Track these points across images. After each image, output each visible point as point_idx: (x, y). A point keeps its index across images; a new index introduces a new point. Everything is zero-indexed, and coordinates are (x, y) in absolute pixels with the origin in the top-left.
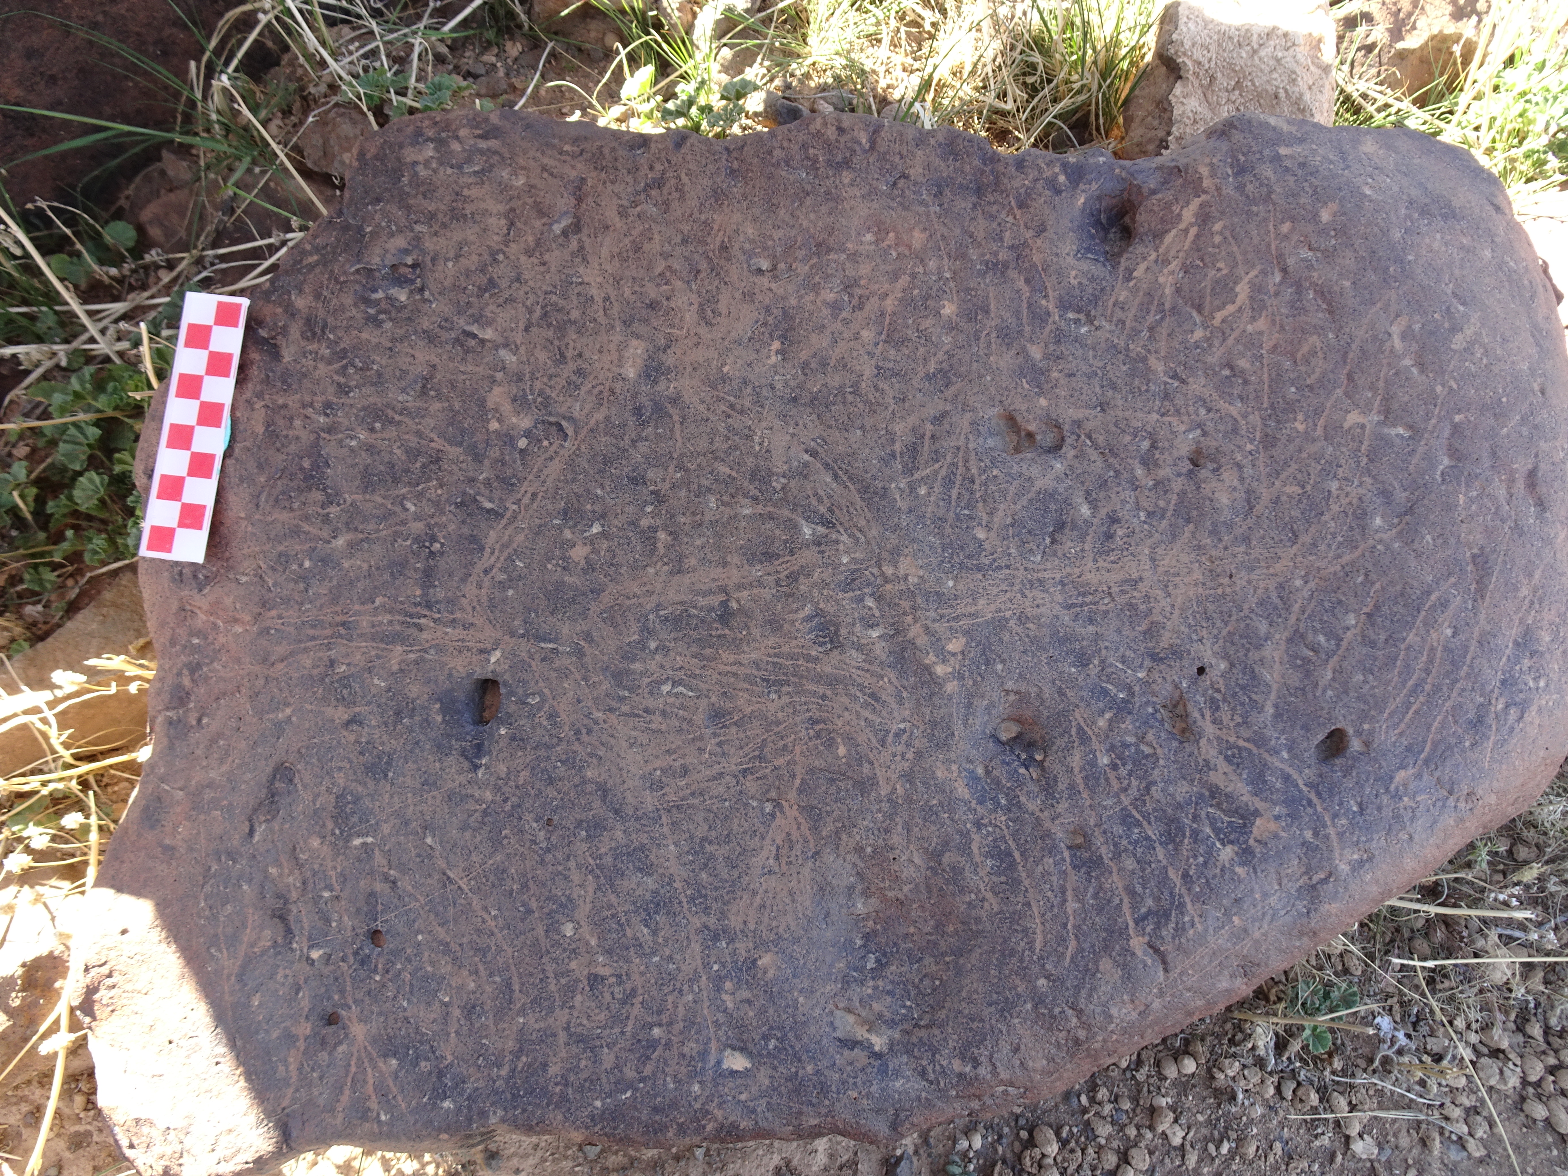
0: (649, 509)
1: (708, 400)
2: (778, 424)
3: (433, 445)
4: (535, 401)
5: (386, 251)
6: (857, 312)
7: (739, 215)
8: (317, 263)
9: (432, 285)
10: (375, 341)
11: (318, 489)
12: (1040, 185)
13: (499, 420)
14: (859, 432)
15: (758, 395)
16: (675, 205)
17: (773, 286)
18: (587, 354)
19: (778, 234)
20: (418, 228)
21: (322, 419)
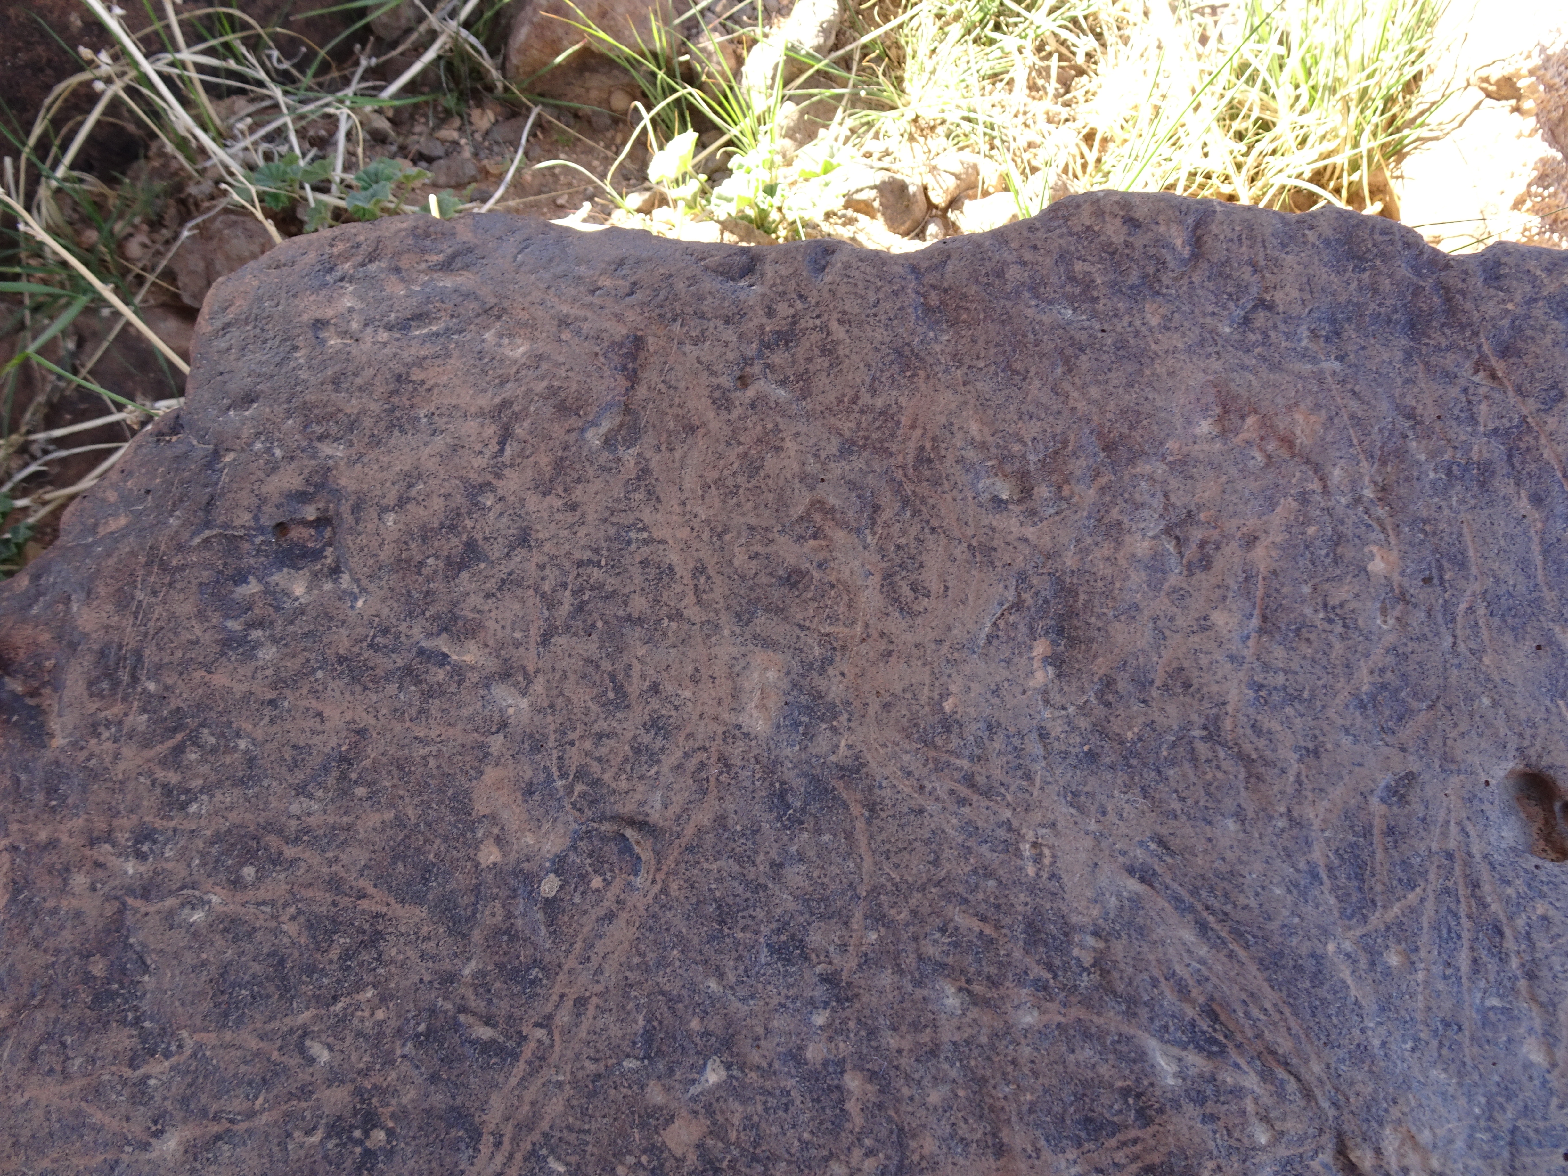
0: (820, 1019)
1: (916, 767)
2: (1063, 811)
3: (364, 904)
4: (569, 790)
5: (263, 500)
6: (1200, 576)
7: (949, 394)
8: (124, 533)
9: (355, 562)
10: (240, 689)
11: (123, 1022)
12: (1539, 311)
13: (498, 840)
14: (1232, 825)
15: (1018, 752)
16: (821, 381)
17: (1029, 532)
18: (669, 688)
19: (1031, 430)
20: (326, 449)
21: (131, 867)
